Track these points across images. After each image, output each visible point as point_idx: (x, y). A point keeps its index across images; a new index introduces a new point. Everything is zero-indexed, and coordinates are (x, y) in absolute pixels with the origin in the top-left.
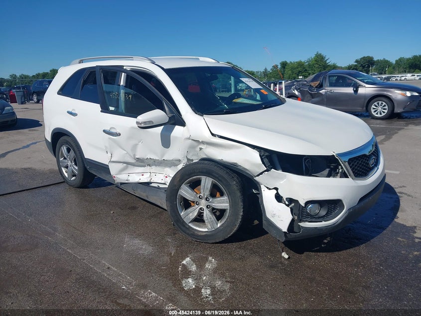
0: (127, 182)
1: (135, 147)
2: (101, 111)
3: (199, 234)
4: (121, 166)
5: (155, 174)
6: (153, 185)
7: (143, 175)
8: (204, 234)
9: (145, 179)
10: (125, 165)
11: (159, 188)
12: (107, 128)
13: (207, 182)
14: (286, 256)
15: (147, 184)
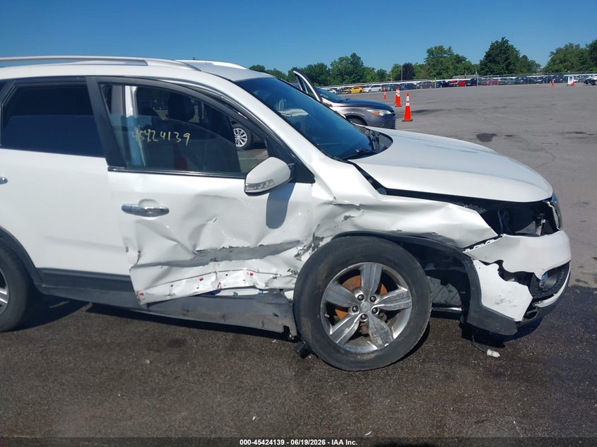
0: (168, 298)
1: (197, 231)
2: (110, 170)
3: (365, 358)
4: (158, 270)
5: (226, 273)
6: (222, 293)
7: (201, 279)
8: (373, 356)
9: (206, 286)
10: (165, 267)
11: (235, 297)
12: (134, 203)
13: (372, 272)
14: (496, 354)
15: (211, 294)
